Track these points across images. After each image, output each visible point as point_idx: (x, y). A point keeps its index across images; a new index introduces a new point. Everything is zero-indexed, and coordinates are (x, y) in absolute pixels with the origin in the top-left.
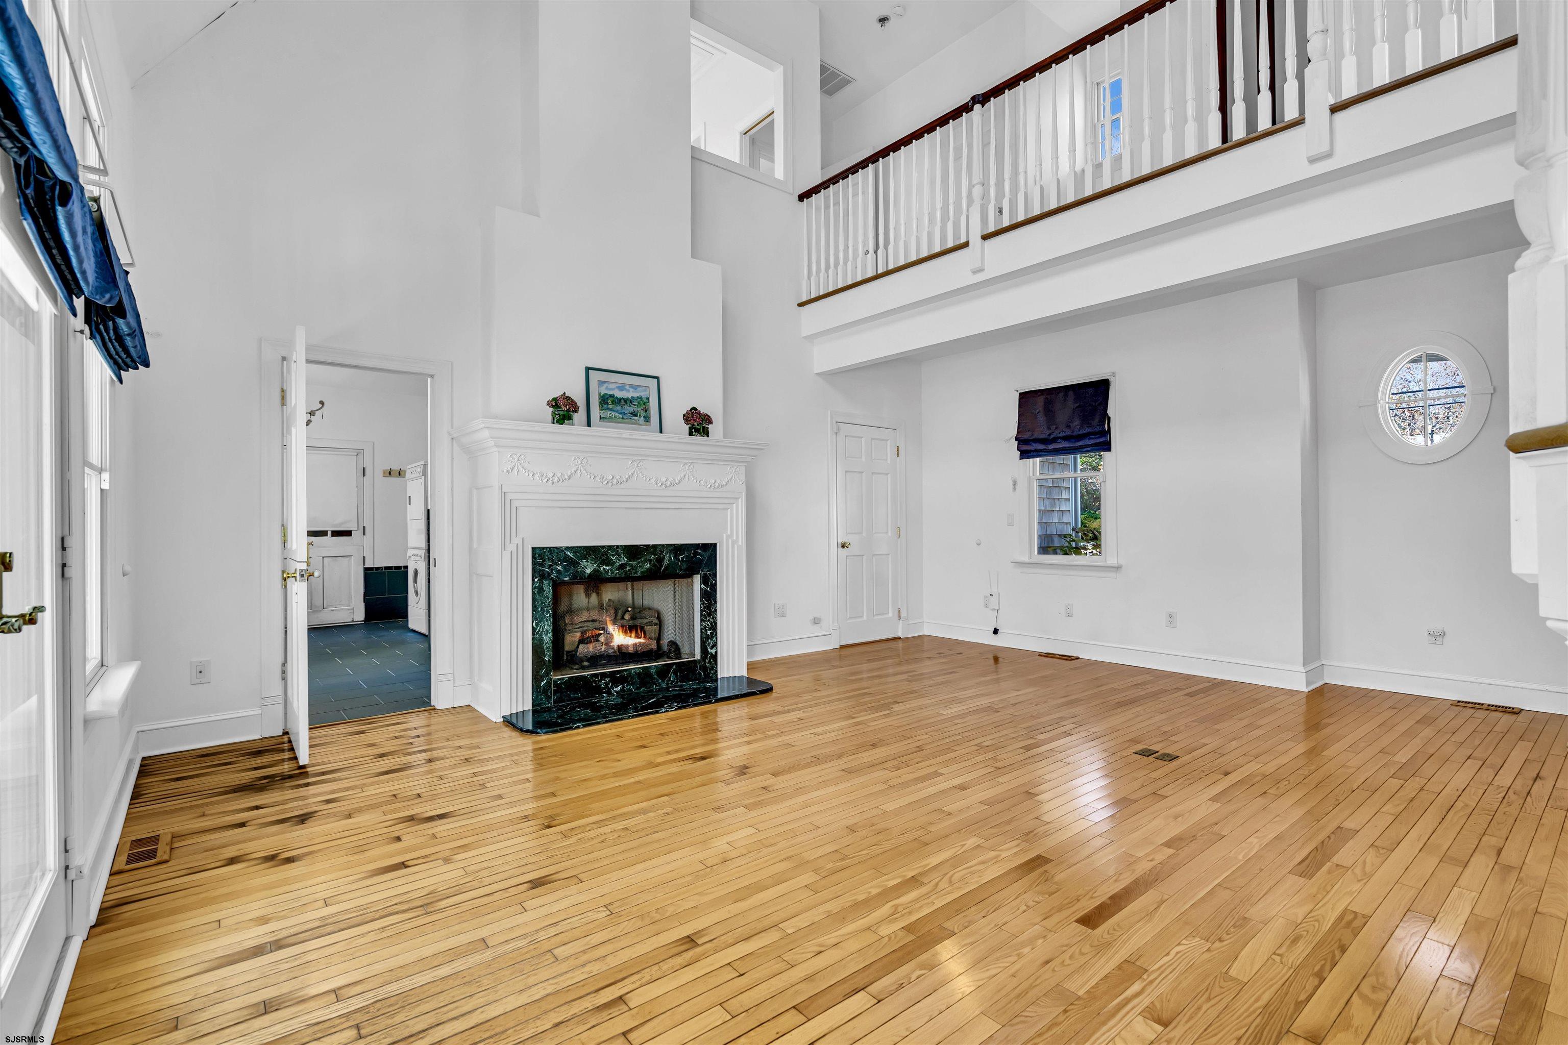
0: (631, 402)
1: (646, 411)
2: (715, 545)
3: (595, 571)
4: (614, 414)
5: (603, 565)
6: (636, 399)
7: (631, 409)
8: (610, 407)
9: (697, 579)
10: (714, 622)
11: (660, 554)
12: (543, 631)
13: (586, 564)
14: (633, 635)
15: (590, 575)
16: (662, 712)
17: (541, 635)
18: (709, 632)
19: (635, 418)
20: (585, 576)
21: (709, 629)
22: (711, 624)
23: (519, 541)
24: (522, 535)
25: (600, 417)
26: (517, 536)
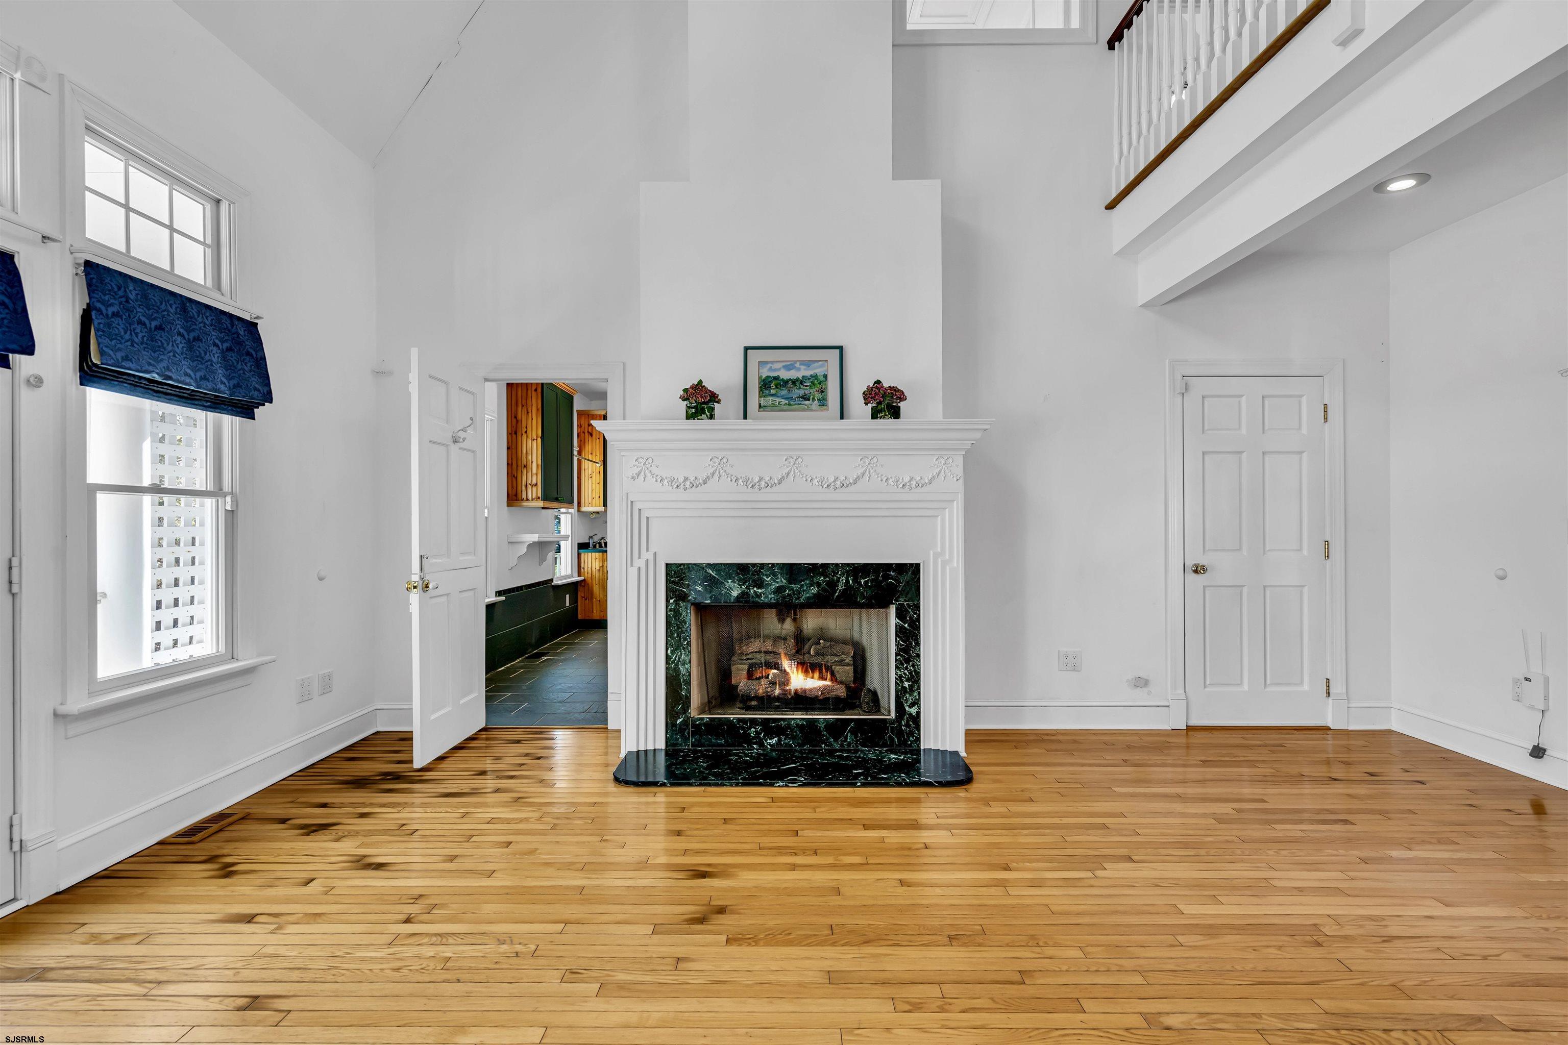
0: (801, 383)
1: (822, 392)
2: (918, 565)
3: (743, 594)
4: (778, 400)
5: (754, 587)
6: (809, 379)
7: (801, 392)
8: (773, 392)
9: (893, 609)
10: (915, 671)
11: (833, 576)
12: (679, 661)
13: (732, 585)
14: (817, 675)
15: (738, 598)
17: (677, 665)
18: (906, 684)
19: (807, 402)
20: (730, 599)
21: (908, 680)
22: (911, 673)
23: (650, 556)
24: (653, 549)
25: (760, 406)
26: (648, 550)
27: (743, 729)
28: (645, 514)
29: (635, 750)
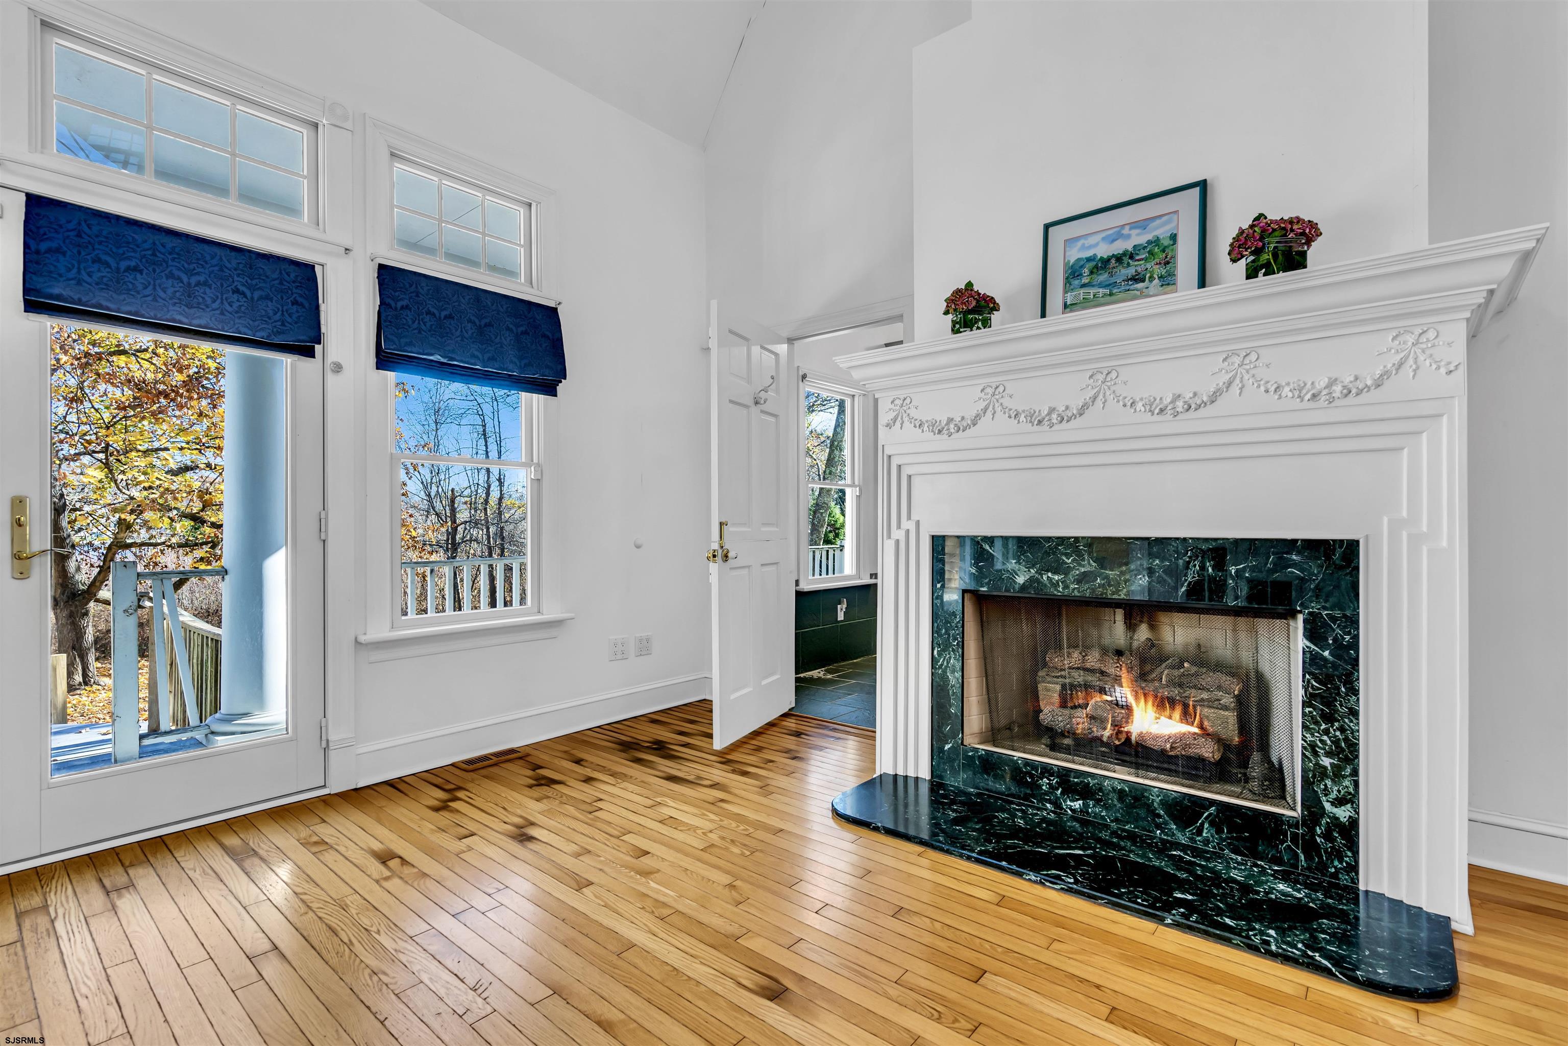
0: (1132, 257)
1: (1168, 263)
2: (1354, 544)
3: (1032, 580)
4: (1092, 291)
5: (1048, 571)
6: (1145, 248)
7: (1131, 271)
8: (1087, 280)
9: (1299, 623)
10: (1346, 740)
11: (1177, 559)
12: (947, 666)
13: (1017, 566)
14: (1177, 714)
15: (1023, 588)
16: (1030, 880)
17: (945, 672)
18: (1327, 762)
19: (1140, 285)
20: (1014, 588)
21: (1329, 754)
22: (1336, 742)
23: (910, 525)
24: (915, 517)
25: (1066, 306)
26: (909, 518)
27: (1032, 776)
28: (906, 471)
29: (891, 772)
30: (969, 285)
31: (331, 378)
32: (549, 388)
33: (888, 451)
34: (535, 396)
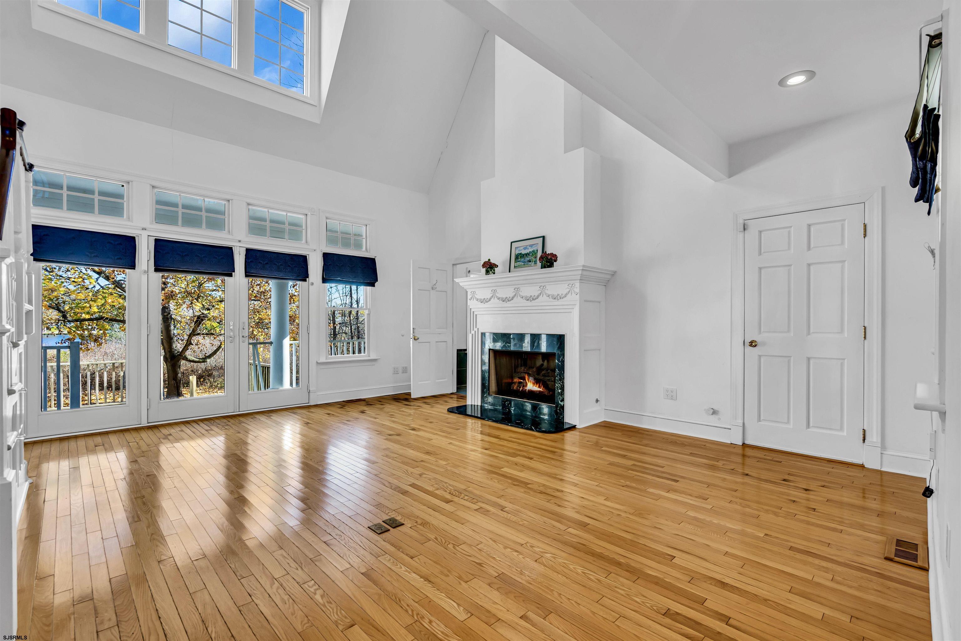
0: (529, 255)
1: (536, 258)
2: (564, 335)
4: (520, 263)
5: (508, 343)
6: (531, 253)
7: (528, 259)
8: (519, 260)
9: (556, 356)
11: (534, 339)
17: (484, 373)
18: (560, 391)
19: (530, 263)
21: (560, 389)
22: (561, 386)
23: (476, 329)
25: (515, 267)
26: (476, 327)
28: (475, 313)
29: (471, 404)
30: (489, 260)
31: (310, 287)
32: (373, 285)
33: (470, 307)
34: (368, 287)
